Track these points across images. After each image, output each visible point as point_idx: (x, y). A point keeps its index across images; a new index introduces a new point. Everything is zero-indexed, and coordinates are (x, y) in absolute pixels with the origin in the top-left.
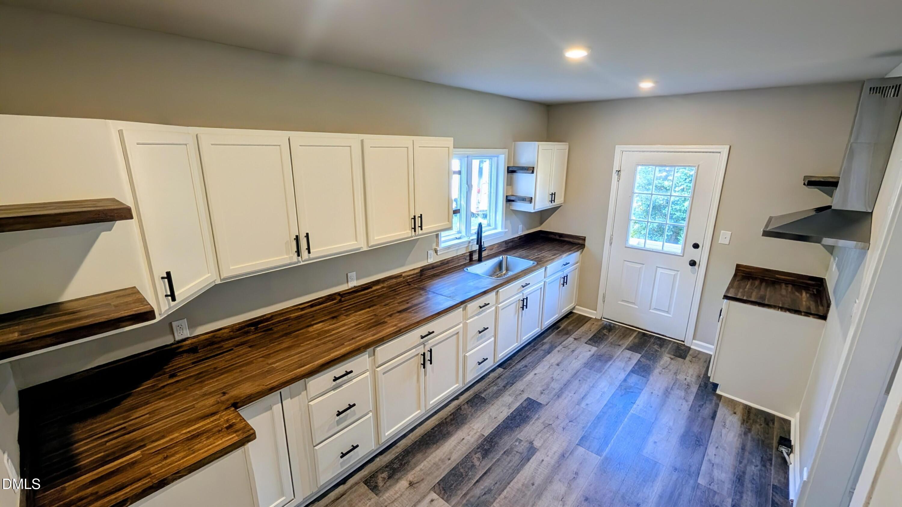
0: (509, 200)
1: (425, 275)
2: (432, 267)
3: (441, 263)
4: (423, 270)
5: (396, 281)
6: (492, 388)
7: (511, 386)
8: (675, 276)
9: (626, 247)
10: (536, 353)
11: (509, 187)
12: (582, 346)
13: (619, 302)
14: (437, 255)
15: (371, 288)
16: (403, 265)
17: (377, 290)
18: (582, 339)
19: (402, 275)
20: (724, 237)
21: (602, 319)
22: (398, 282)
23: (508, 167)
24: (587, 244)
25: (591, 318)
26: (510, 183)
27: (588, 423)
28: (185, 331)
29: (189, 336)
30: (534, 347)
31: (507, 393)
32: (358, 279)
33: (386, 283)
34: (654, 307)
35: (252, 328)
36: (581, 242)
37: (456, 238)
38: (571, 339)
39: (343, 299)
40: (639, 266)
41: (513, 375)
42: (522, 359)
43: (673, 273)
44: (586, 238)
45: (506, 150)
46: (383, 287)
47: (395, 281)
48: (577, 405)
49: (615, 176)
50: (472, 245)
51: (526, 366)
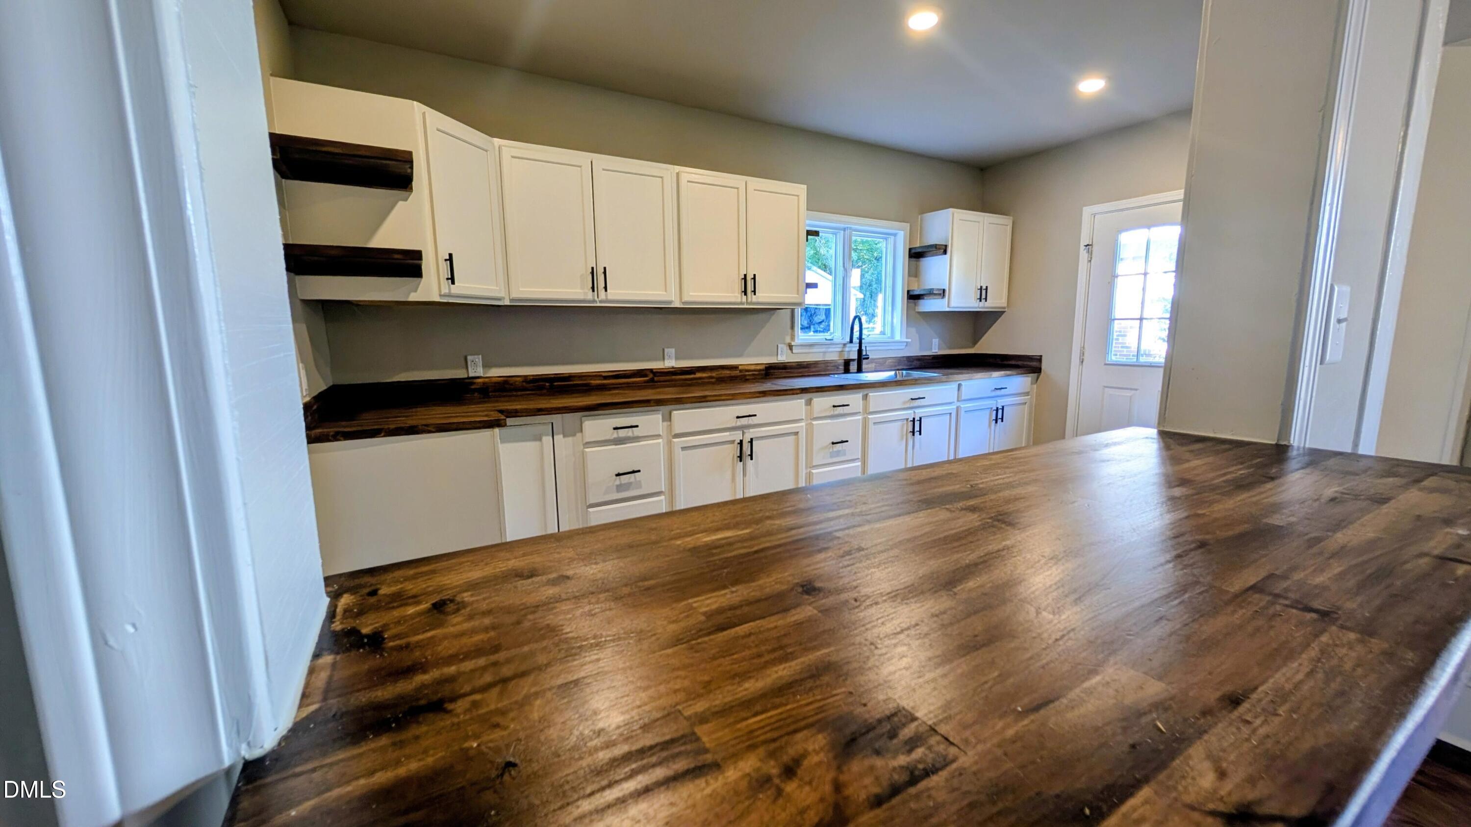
0: (913, 297)
1: (772, 375)
2: (784, 367)
3: (798, 365)
4: (770, 368)
5: (730, 374)
9: (1106, 365)
11: (913, 279)
14: (792, 352)
15: (694, 373)
16: (740, 355)
17: (700, 378)
19: (738, 367)
22: (732, 375)
23: (910, 249)
24: (1044, 366)
26: (914, 273)
28: (478, 369)
29: (482, 375)
32: (677, 358)
33: (716, 373)
35: (547, 384)
36: (1034, 364)
37: (827, 340)
39: (656, 379)
40: (1128, 393)
44: (1043, 358)
45: (907, 226)
46: (711, 377)
49: (1083, 254)
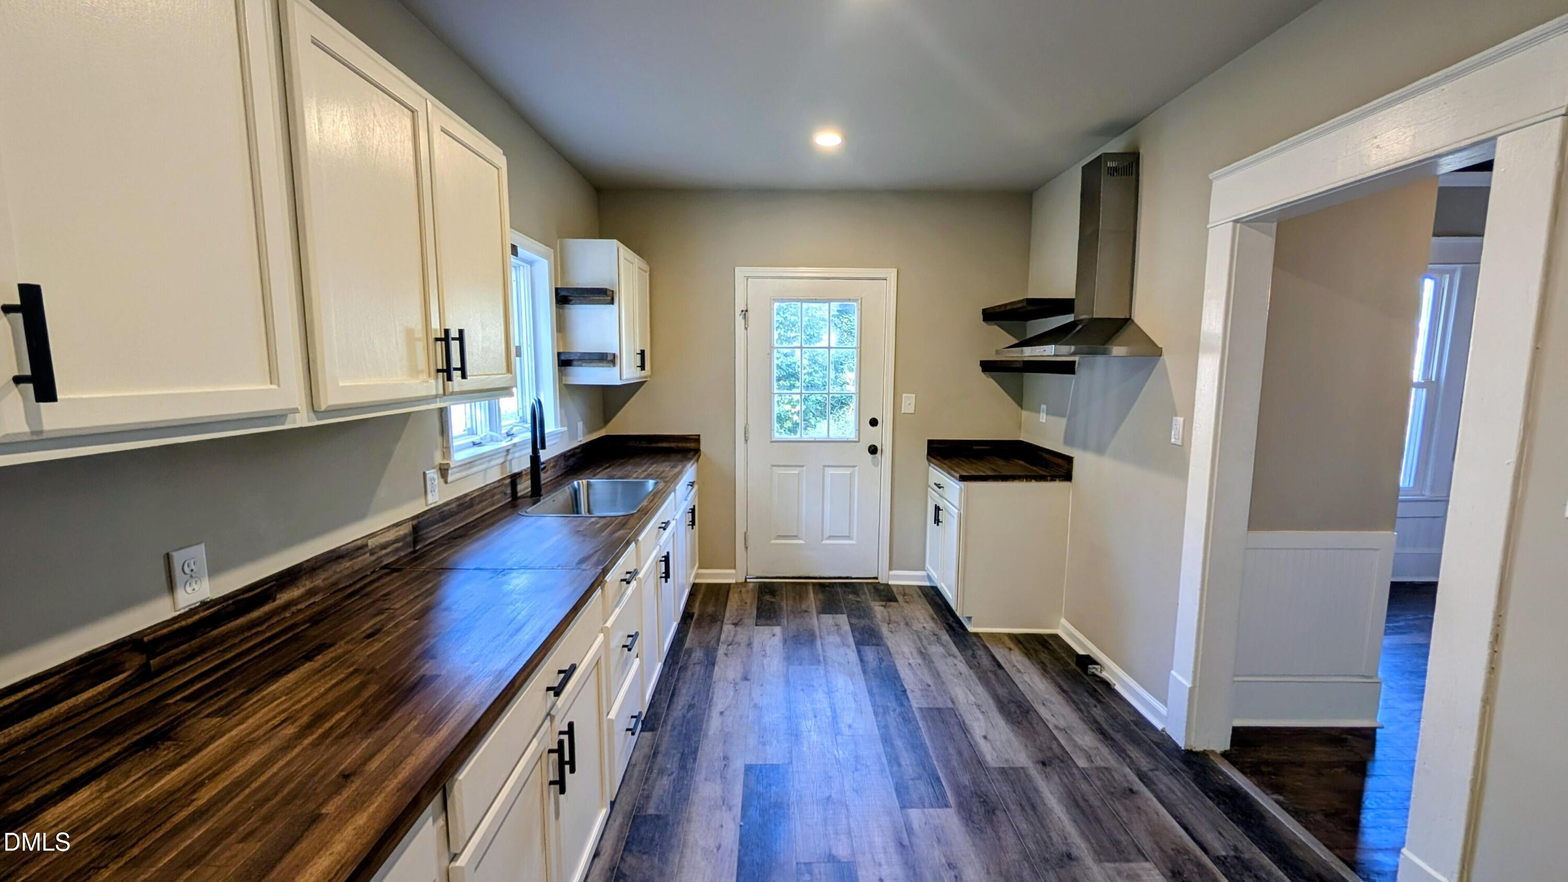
0: (564, 362)
1: (425, 539)
2: (440, 514)
3: (458, 506)
4: (419, 525)
5: (352, 566)
6: (658, 783)
7: (695, 759)
8: (851, 475)
9: (772, 442)
10: (689, 673)
11: (559, 335)
12: (755, 632)
13: (773, 542)
14: (446, 482)
15: (273, 599)
16: (360, 515)
17: (291, 604)
18: (746, 621)
19: (366, 545)
20: (908, 403)
21: (748, 580)
22: (356, 568)
23: (557, 290)
24: (703, 447)
25: (729, 585)
26: (561, 326)
27: (880, 758)
30: (678, 663)
31: (700, 777)
32: (215, 569)
33: (323, 576)
34: (828, 535)
36: (692, 445)
37: (474, 444)
38: (727, 628)
39: (155, 662)
40: (796, 471)
41: (680, 734)
42: (673, 695)
43: (848, 471)
44: (702, 438)
45: (551, 253)
46: (311, 593)
47: (348, 564)
48: (836, 735)
49: (739, 320)
50: (511, 460)
51: (691, 706)
